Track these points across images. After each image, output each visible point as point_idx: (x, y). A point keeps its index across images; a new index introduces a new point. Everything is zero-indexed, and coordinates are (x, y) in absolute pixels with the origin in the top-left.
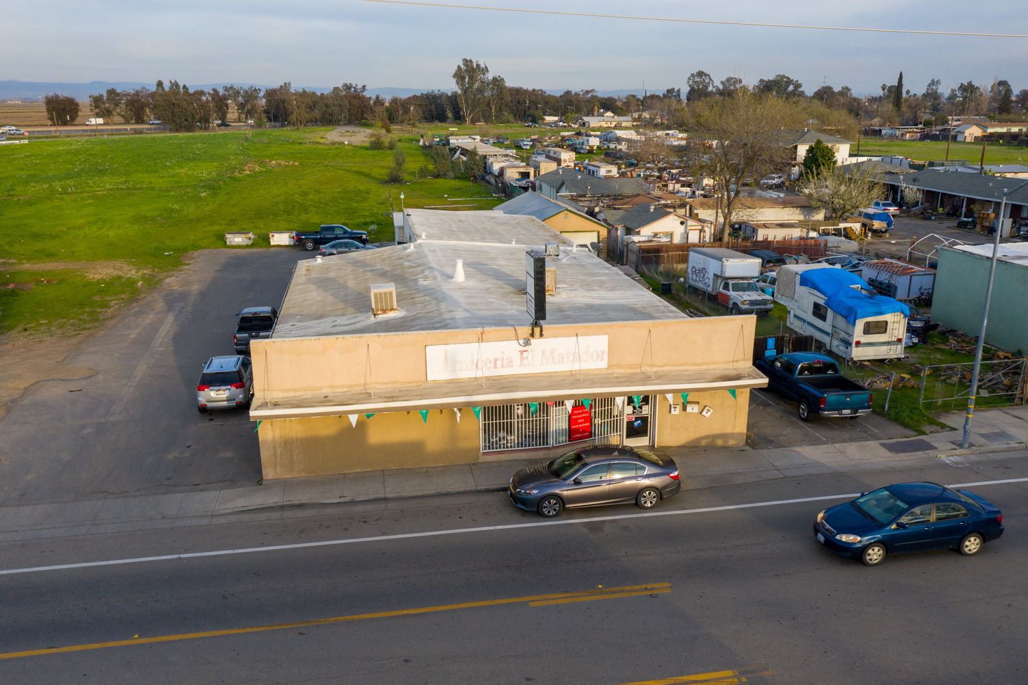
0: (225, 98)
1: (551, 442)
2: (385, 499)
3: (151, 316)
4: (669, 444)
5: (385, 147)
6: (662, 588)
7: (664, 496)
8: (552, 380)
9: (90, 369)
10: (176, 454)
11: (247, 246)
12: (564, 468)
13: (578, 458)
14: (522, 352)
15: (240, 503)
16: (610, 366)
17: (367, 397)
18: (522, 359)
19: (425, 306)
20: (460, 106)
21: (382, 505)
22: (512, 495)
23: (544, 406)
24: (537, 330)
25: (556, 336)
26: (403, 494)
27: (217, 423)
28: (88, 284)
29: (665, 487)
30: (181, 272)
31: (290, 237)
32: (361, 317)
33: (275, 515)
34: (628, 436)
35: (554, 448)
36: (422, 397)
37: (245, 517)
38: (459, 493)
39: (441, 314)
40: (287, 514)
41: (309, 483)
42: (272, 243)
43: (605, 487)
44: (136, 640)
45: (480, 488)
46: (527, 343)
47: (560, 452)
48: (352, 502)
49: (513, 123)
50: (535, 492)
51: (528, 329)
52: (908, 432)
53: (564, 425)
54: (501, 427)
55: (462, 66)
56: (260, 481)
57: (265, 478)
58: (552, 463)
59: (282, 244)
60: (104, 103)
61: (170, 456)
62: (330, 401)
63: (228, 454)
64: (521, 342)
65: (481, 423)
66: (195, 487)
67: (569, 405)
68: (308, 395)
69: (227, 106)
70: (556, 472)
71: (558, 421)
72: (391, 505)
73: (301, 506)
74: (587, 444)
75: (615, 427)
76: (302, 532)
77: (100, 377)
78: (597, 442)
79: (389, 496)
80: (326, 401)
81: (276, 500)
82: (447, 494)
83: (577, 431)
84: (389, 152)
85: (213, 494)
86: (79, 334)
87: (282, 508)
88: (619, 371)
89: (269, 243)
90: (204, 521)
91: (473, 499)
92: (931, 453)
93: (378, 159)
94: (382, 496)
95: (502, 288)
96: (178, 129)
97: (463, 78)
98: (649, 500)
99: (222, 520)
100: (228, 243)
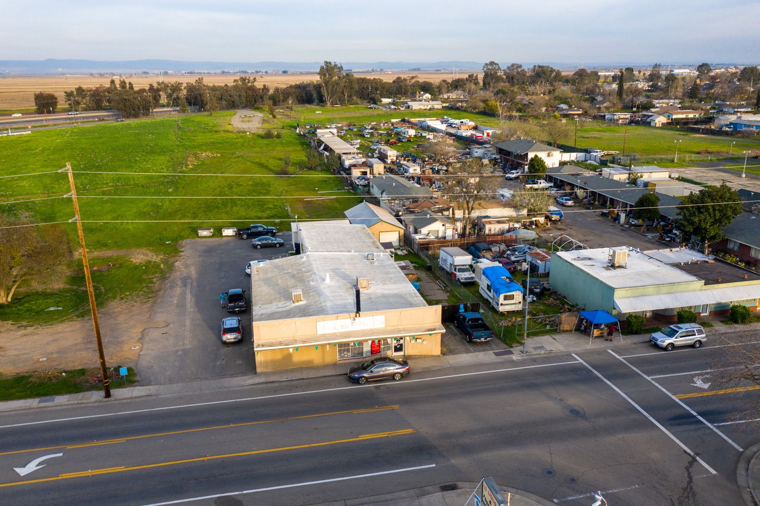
0: (158, 90)
1: (364, 355)
2: (303, 379)
3: (178, 289)
4: (411, 354)
5: (274, 136)
6: (396, 407)
7: (403, 376)
8: (364, 333)
9: (165, 322)
10: (220, 363)
11: (210, 237)
12: (368, 366)
13: (372, 362)
14: (352, 323)
15: (250, 382)
16: (386, 326)
17: (296, 341)
18: (352, 325)
19: (314, 298)
20: (323, 94)
21: (302, 381)
22: (349, 377)
23: (361, 343)
24: (358, 315)
25: (365, 316)
26: (310, 377)
27: (231, 348)
28: (136, 267)
29: (404, 372)
30: (181, 258)
31: (233, 231)
32: (288, 303)
33: (265, 386)
34: (395, 351)
35: (365, 357)
36: (315, 341)
37: (254, 386)
38: (329, 376)
39: (321, 303)
40: (269, 385)
41: (274, 373)
42: (223, 235)
43: (382, 373)
44: (232, 425)
45: (338, 374)
46: (354, 319)
47: (368, 359)
48: (291, 380)
49: (359, 105)
50: (357, 375)
51: (354, 314)
52: (507, 347)
53: (369, 349)
54: (345, 350)
55: (325, 66)
56: (256, 373)
57: (257, 371)
58: (363, 364)
59: (229, 235)
60: (75, 97)
61: (218, 363)
62: (282, 344)
63: (240, 362)
64: (352, 319)
65: (338, 349)
66: (232, 376)
67: (370, 342)
68: (273, 341)
69: (160, 96)
70: (364, 368)
71: (367, 348)
72: (305, 381)
73: (273, 382)
74: (377, 356)
75: (389, 348)
76: (275, 391)
77: (171, 326)
78: (382, 354)
79: (304, 377)
80: (280, 344)
81: (263, 380)
82: (325, 376)
83: (374, 351)
84: (277, 140)
85: (240, 378)
86: (148, 301)
87: (266, 383)
88: (389, 328)
89: (222, 234)
90: (239, 388)
91: (334, 378)
92: (511, 356)
93: (270, 148)
94: (302, 378)
95: (346, 285)
96: (128, 116)
97: (325, 75)
98: (397, 377)
99: (246, 388)
100: (199, 235)
